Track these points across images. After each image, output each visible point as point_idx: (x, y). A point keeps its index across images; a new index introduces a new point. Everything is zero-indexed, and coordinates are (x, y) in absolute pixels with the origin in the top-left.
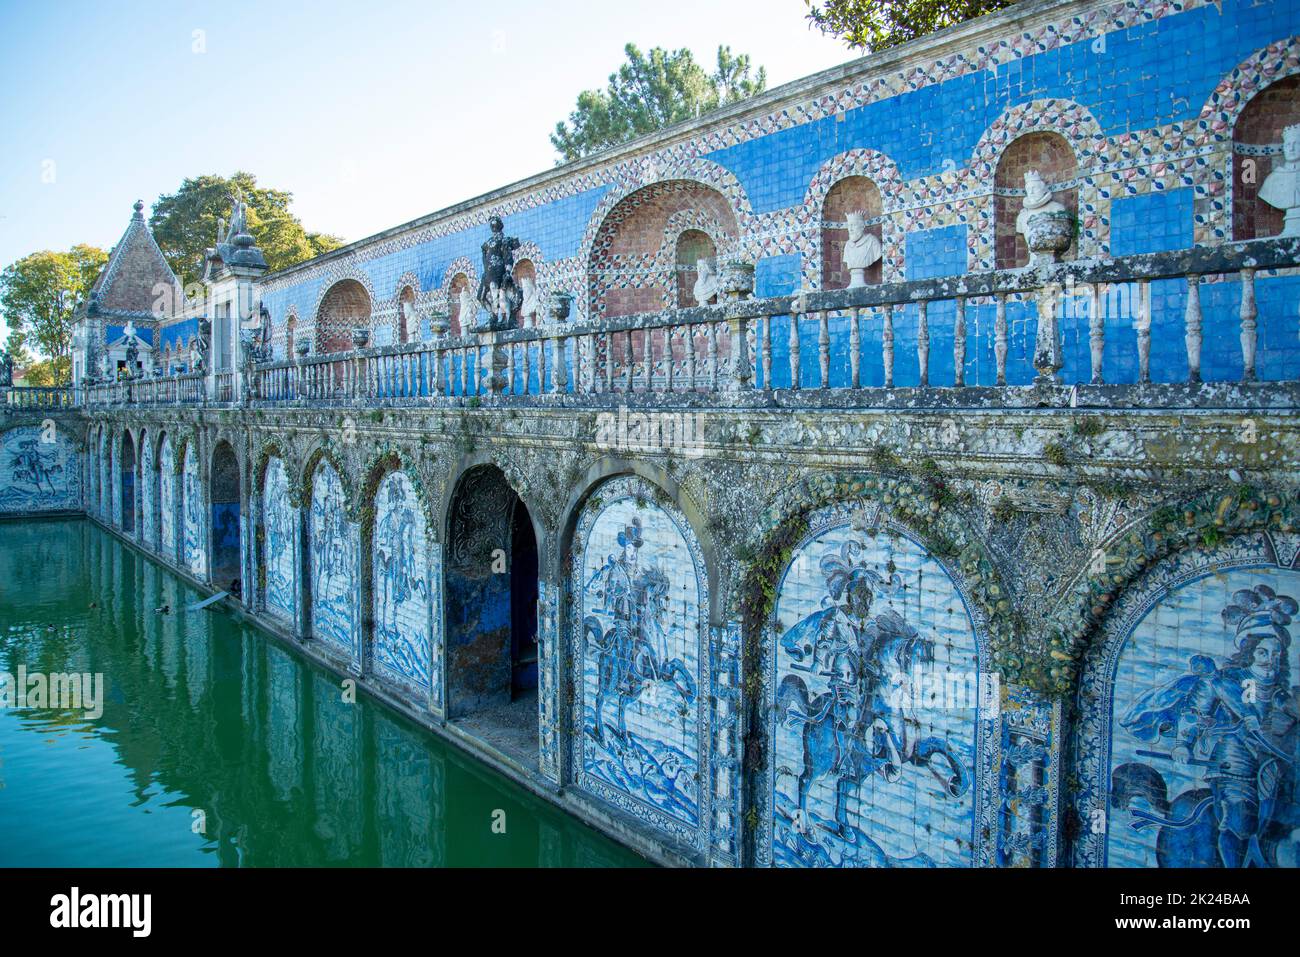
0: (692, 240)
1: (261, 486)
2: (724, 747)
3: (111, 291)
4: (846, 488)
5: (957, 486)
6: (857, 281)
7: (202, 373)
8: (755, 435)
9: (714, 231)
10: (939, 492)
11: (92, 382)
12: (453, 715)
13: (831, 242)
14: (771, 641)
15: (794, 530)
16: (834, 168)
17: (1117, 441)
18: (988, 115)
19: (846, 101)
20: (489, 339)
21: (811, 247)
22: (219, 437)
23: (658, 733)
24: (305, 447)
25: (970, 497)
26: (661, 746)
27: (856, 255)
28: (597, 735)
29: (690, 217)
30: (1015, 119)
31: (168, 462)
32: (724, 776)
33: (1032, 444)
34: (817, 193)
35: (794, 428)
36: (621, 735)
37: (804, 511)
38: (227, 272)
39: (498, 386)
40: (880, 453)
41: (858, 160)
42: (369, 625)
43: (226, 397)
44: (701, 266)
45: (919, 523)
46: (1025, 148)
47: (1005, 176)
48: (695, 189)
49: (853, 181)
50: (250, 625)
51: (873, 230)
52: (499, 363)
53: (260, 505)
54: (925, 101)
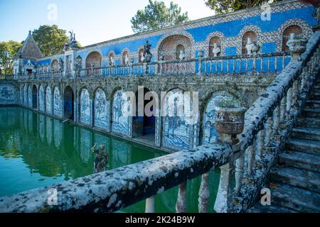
0: (180, 46)
1: (80, 95)
2: (195, 134)
3: (24, 52)
4: (220, 89)
5: (239, 87)
6: (215, 55)
7: (61, 71)
8: (204, 80)
9: (185, 45)
10: (236, 89)
11: (20, 73)
12: (133, 137)
13: (211, 48)
14: (204, 115)
15: (210, 96)
16: (212, 35)
17: (264, 80)
18: (242, 27)
19: (215, 22)
20: (145, 64)
21: (206, 50)
22: (67, 85)
23: (181, 134)
24: (94, 86)
25: (241, 89)
26: (182, 136)
27: (215, 51)
28: (168, 136)
29: (180, 42)
30: (247, 28)
31: (49, 91)
32: (195, 139)
33: (252, 81)
34: (208, 39)
35: (211, 79)
36: (173, 135)
37: (212, 93)
38: (70, 48)
39: (147, 73)
40: (227, 83)
41: (217, 33)
42: (111, 122)
43: (69, 76)
44: (181, 51)
45: (232, 94)
46: (248, 34)
47: (244, 38)
48: (182, 36)
49: (215, 37)
50: (76, 125)
51: (219, 47)
52: (147, 68)
53: (79, 99)
54: (230, 24)
